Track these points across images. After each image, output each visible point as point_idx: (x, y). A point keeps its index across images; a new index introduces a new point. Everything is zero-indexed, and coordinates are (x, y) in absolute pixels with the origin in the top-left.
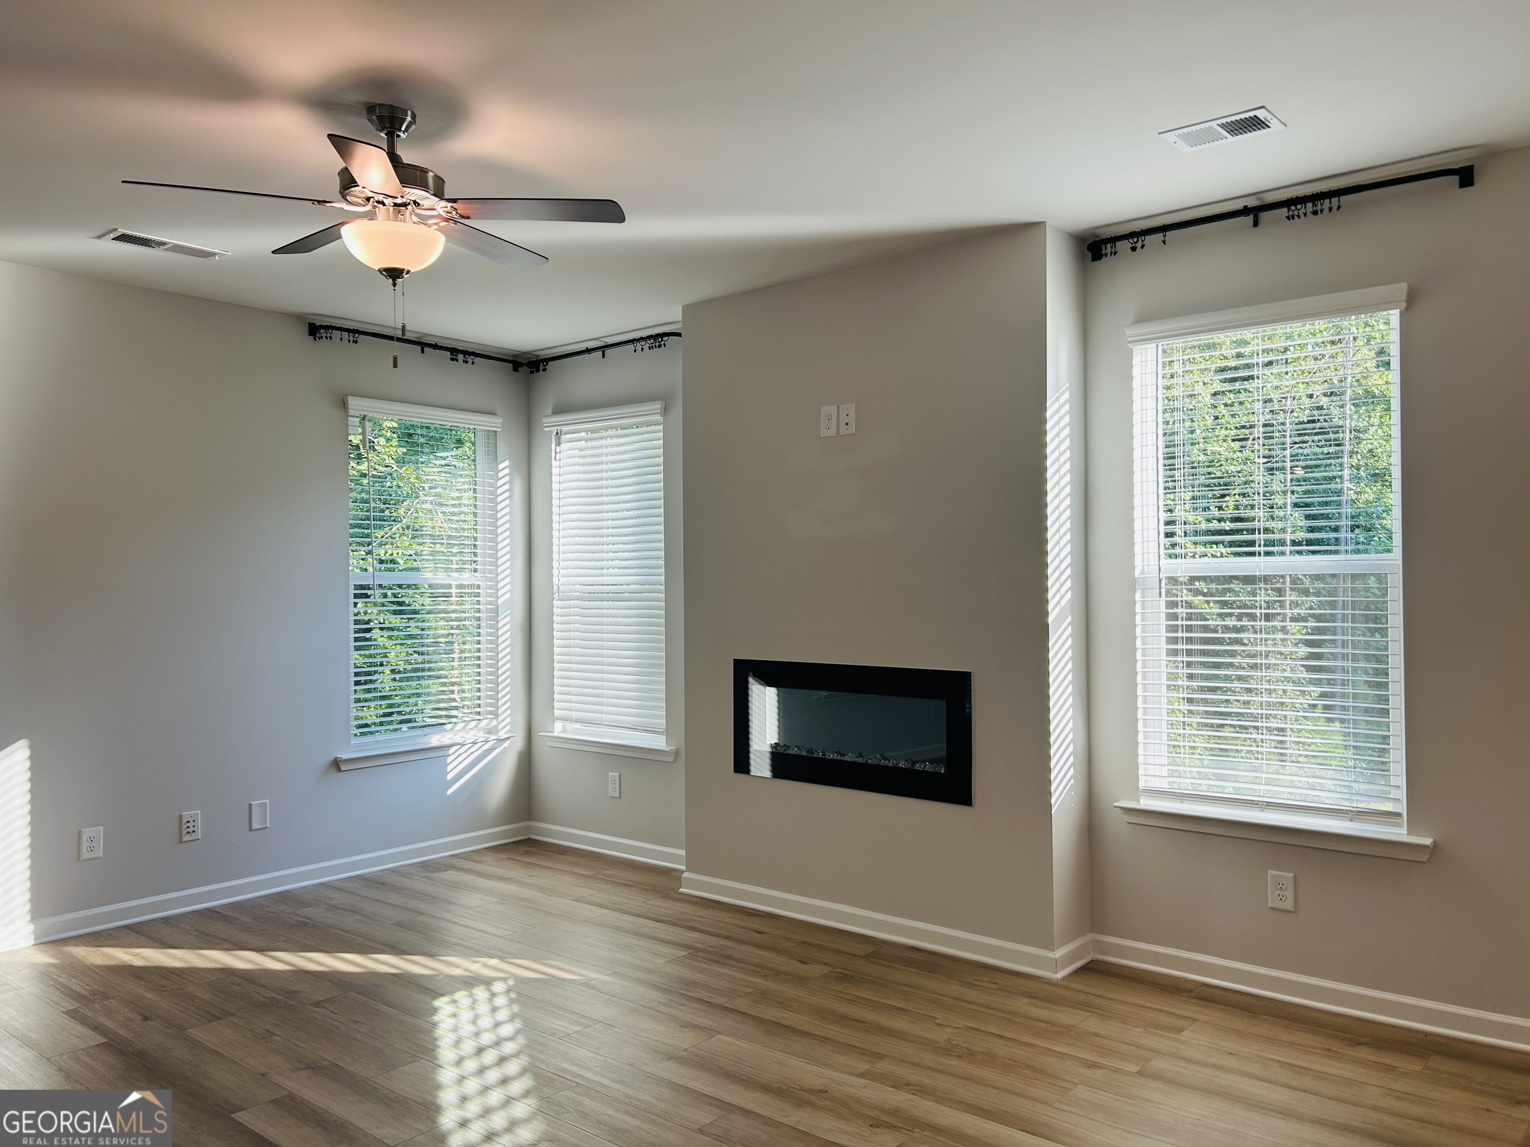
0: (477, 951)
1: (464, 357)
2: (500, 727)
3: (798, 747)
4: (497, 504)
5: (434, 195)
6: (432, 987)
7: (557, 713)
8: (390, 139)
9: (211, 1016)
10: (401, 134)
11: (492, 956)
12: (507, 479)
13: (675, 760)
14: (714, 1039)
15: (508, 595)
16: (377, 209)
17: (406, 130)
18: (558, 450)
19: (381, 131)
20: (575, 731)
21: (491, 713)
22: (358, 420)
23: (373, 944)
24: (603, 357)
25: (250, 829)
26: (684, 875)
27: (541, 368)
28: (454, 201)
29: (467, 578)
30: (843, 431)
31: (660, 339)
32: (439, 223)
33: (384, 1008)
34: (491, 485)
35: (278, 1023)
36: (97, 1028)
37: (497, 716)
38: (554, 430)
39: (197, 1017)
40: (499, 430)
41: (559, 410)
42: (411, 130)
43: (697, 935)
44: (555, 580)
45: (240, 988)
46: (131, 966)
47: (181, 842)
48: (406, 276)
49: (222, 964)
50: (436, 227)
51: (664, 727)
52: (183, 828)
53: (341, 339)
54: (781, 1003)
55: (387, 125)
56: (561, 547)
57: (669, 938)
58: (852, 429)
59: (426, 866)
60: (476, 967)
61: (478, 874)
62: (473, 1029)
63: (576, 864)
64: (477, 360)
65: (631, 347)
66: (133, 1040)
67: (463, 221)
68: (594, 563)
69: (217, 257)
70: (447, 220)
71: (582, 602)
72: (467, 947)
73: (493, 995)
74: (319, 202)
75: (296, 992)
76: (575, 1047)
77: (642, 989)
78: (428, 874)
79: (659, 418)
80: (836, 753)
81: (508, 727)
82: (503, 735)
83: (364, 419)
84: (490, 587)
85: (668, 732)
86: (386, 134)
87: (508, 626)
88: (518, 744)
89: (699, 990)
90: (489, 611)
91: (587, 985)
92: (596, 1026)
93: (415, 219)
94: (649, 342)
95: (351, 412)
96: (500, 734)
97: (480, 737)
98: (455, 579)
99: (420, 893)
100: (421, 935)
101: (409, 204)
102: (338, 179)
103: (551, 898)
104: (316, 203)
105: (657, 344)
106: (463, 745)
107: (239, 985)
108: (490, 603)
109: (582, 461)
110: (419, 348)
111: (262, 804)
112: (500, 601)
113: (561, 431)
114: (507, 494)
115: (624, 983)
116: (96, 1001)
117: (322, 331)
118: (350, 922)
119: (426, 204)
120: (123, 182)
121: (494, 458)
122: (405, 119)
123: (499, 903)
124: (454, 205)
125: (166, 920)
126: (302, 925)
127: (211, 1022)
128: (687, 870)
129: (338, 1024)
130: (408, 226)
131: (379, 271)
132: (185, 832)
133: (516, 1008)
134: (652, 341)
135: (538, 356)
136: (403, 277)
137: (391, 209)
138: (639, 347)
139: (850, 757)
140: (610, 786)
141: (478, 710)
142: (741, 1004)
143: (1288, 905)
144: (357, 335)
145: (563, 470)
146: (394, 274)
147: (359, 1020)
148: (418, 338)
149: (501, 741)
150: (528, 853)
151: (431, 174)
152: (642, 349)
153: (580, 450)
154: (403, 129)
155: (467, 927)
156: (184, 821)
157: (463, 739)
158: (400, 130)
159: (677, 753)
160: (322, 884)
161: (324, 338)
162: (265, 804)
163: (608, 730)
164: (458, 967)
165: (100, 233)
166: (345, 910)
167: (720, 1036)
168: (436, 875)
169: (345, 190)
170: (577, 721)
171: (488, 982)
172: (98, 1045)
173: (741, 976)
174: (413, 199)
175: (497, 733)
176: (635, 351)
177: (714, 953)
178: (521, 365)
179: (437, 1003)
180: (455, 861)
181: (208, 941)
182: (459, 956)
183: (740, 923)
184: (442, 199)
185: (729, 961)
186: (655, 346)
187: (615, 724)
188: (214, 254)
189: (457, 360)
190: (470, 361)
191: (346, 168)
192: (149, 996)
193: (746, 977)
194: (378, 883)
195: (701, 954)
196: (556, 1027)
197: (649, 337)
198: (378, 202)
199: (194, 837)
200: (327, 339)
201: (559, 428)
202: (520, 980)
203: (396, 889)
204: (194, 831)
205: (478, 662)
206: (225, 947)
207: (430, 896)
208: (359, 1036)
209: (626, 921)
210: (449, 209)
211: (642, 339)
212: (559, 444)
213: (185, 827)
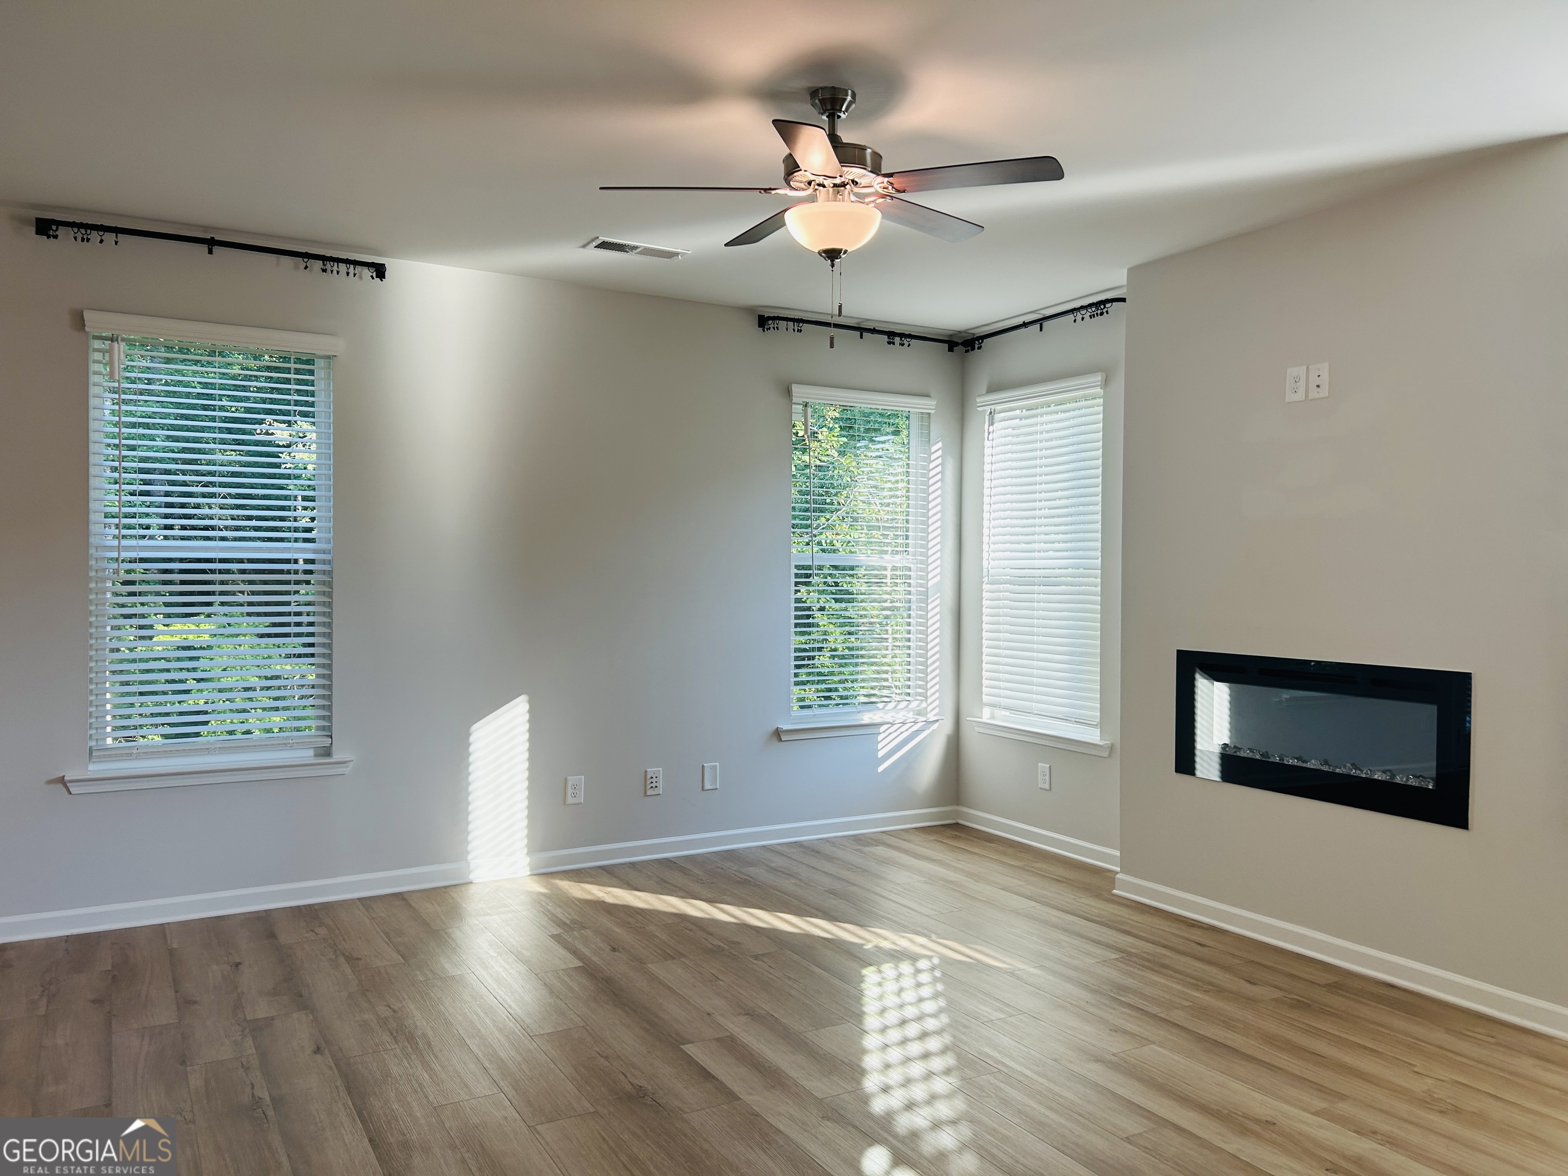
0: (904, 926)
1: (901, 340)
2: (929, 709)
3: (1251, 750)
4: (929, 487)
5: (871, 172)
6: (861, 956)
7: (985, 699)
8: (831, 120)
9: (669, 955)
10: (842, 115)
11: (917, 933)
12: (939, 461)
13: (1110, 756)
14: (1145, 1048)
15: (938, 578)
16: (818, 192)
17: (847, 110)
18: (991, 430)
19: (822, 114)
20: (1003, 718)
21: (920, 694)
22: (801, 407)
23: (808, 908)
24: (1041, 330)
25: (703, 789)
26: (1118, 876)
27: (976, 346)
28: (890, 175)
29: (899, 560)
30: (1313, 394)
31: (1102, 307)
32: (876, 200)
33: (817, 970)
34: (923, 467)
35: (723, 969)
36: (575, 953)
37: (926, 698)
38: (988, 409)
39: (656, 954)
40: (932, 412)
41: (992, 389)
42: (851, 109)
43: (1130, 939)
44: (985, 563)
45: (691, 933)
46: (604, 902)
47: (646, 795)
48: (843, 256)
49: (678, 910)
50: (873, 205)
51: (1098, 720)
52: (648, 783)
53: (787, 329)
54: (1224, 1021)
55: (829, 107)
56: (992, 529)
57: (1100, 939)
58: (1324, 392)
59: (857, 839)
60: (903, 942)
61: (906, 852)
62: (897, 1000)
63: (1005, 854)
64: (913, 342)
65: (1071, 317)
66: (604, 967)
67: (901, 196)
68: (1024, 546)
69: (680, 257)
70: (884, 196)
71: (1012, 586)
72: (894, 921)
73: (918, 971)
74: (765, 190)
75: (739, 943)
76: (997, 1033)
77: (1069, 986)
78: (859, 848)
79: (1099, 390)
80: (1297, 758)
81: (937, 710)
82: (931, 717)
83: (806, 406)
84: (921, 570)
85: (1103, 725)
86: (827, 117)
87: (938, 609)
88: (946, 727)
89: (1131, 996)
90: (919, 593)
91: (1012, 974)
92: (1020, 1016)
93: (853, 198)
94: (1090, 310)
95: (795, 400)
96: (929, 716)
97: (909, 718)
98: (889, 561)
99: (852, 865)
100: (852, 905)
101: (848, 184)
102: (782, 166)
103: (977, 884)
104: (762, 191)
105: (1099, 312)
106: (893, 724)
107: (691, 930)
108: (921, 586)
109: (1015, 440)
110: (858, 333)
111: (712, 766)
112: (930, 584)
113: (994, 410)
114: (939, 476)
115: (1051, 978)
116: (575, 929)
117: (770, 322)
118: (788, 884)
119: (862, 181)
120: (601, 188)
121: (927, 441)
122: (845, 99)
123: (926, 883)
124: (891, 179)
125: (633, 865)
126: (745, 882)
127: (667, 960)
128: (1121, 872)
129: (775, 979)
130: (847, 204)
131: (820, 253)
132: (649, 787)
133: (940, 987)
134: (1094, 309)
135: (974, 334)
136: (840, 257)
137: (831, 190)
138: (1079, 317)
139: (1313, 764)
140: (1040, 777)
141: (908, 691)
142: (1178, 1016)
144: (801, 325)
145: (995, 451)
146: (832, 255)
147: (792, 977)
148: (857, 324)
149: (929, 723)
150: (956, 837)
151: (869, 151)
152: (1083, 319)
153: (1014, 429)
154: (843, 109)
155: (895, 902)
156: (649, 777)
157: (894, 719)
158: (840, 111)
159: (1112, 748)
160: (764, 846)
161: (772, 328)
162: (716, 766)
163: (1037, 719)
164: (885, 939)
165: (585, 242)
166: (782, 872)
167: (1152, 1046)
168: (867, 849)
169: (788, 176)
170: (1006, 708)
171: (914, 958)
172: (575, 968)
173: (1179, 987)
174: (852, 178)
175: (925, 715)
176: (1075, 321)
177: (1148, 960)
178: (957, 344)
179: (864, 972)
180: (885, 838)
181: (664, 887)
182: (885, 929)
183: (1178, 932)
184: (878, 175)
185: (1164, 971)
186: (1097, 314)
187: (1045, 714)
188: (677, 254)
189: (894, 343)
190: (907, 344)
191: (791, 155)
192: (617, 930)
193: (1185, 990)
194: (813, 851)
195: (1134, 959)
196: (980, 1011)
197: (1090, 305)
198: (819, 185)
199: (656, 792)
200: (774, 329)
201: (993, 407)
202: (945, 960)
203: (830, 858)
204: (656, 787)
205: (908, 644)
206: (680, 894)
207: (860, 868)
208: (793, 992)
209: (1055, 915)
210: (885, 184)
211: (1082, 307)
212: (992, 423)
213: (649, 782)
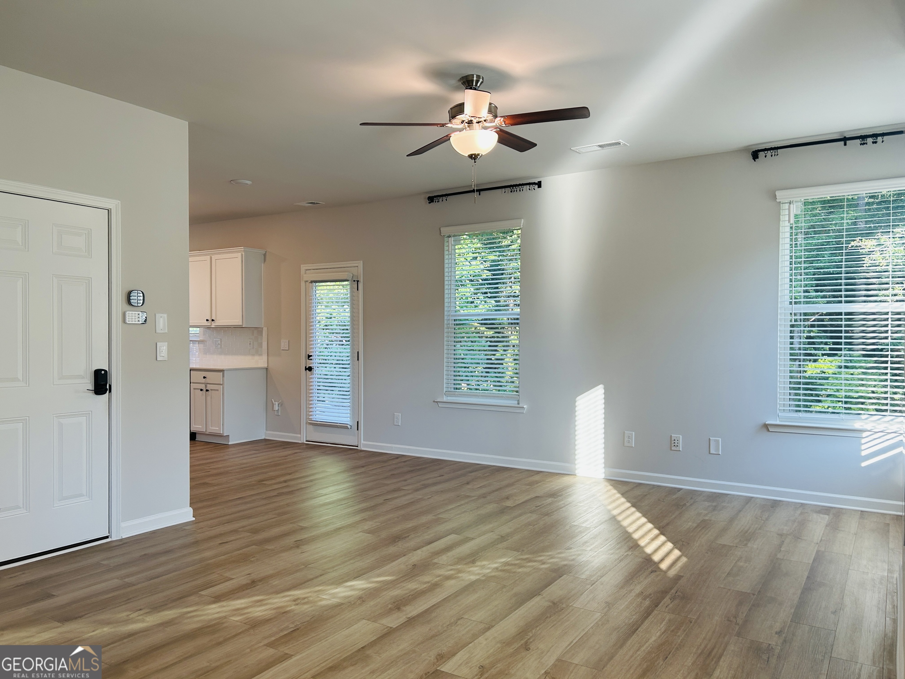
22: (787, 205)
25: (709, 453)
47: (671, 450)
64: (886, 138)
83: (790, 202)
95: (782, 201)
97: (892, 429)
106: (875, 432)
111: (716, 440)
117: (767, 152)
132: (673, 445)
156: (673, 439)
157: (874, 428)
161: (768, 157)
162: (719, 440)
199: (678, 449)
204: (677, 446)
213: (673, 442)
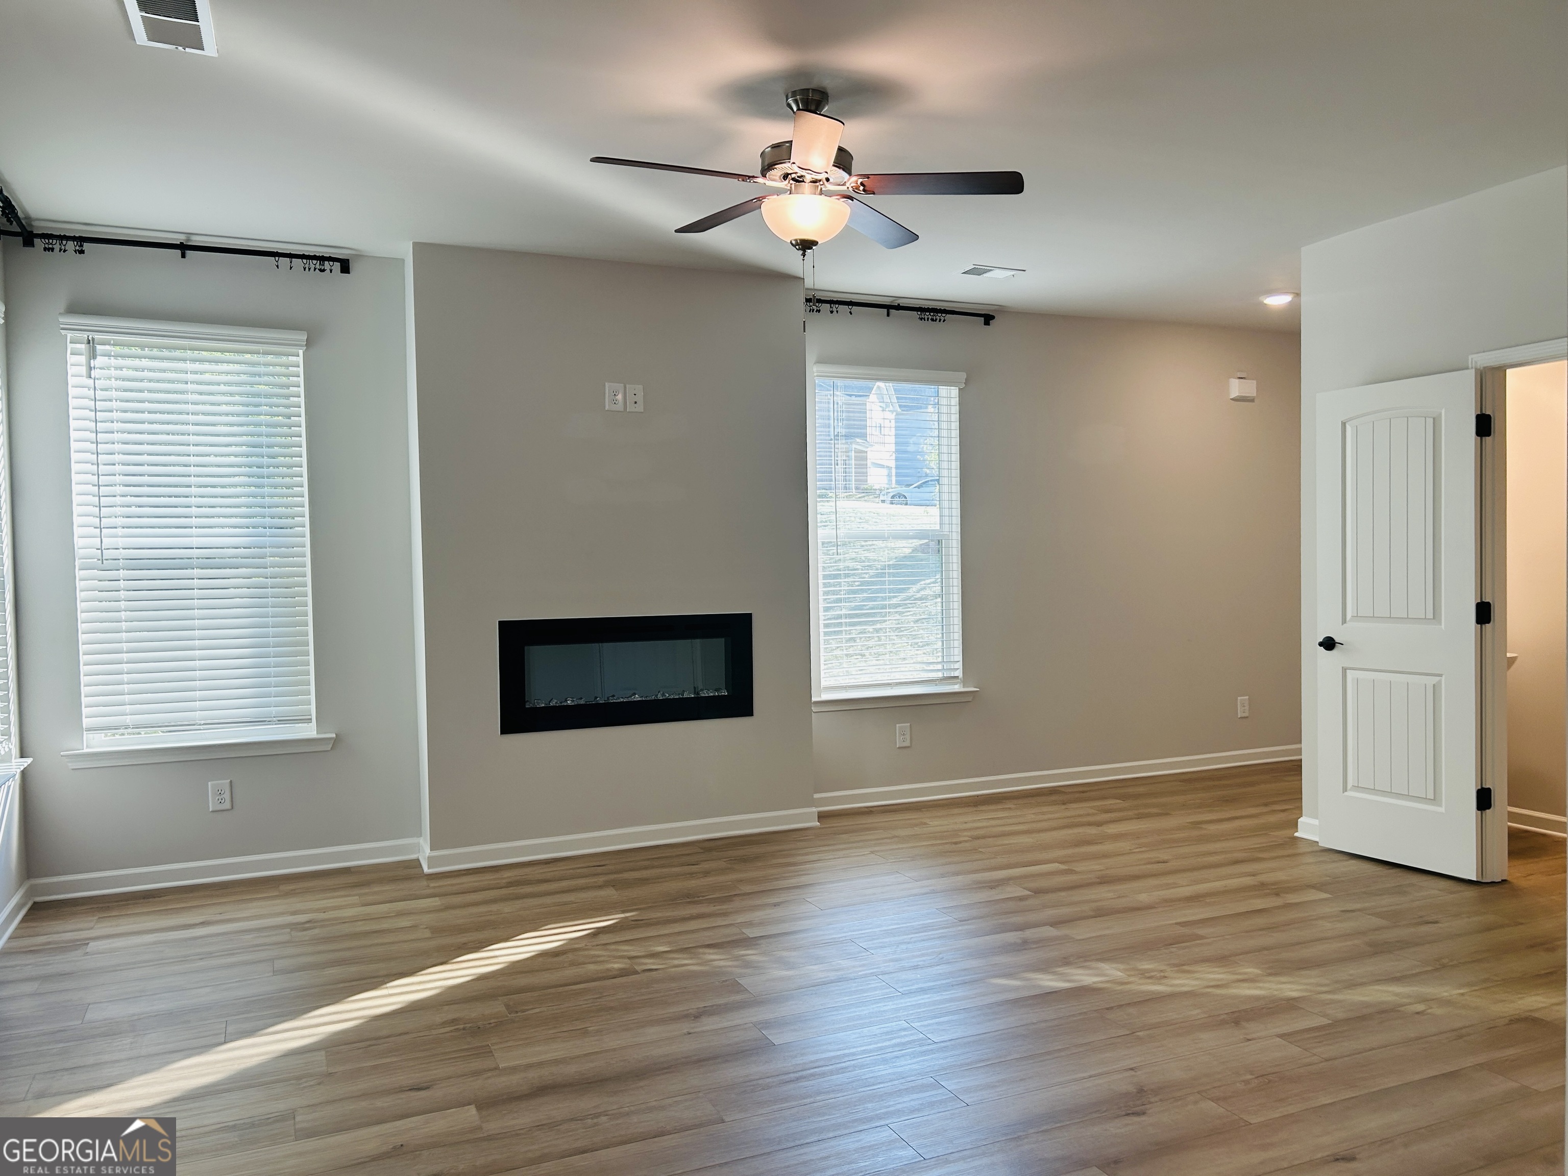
143: (907, 744)
